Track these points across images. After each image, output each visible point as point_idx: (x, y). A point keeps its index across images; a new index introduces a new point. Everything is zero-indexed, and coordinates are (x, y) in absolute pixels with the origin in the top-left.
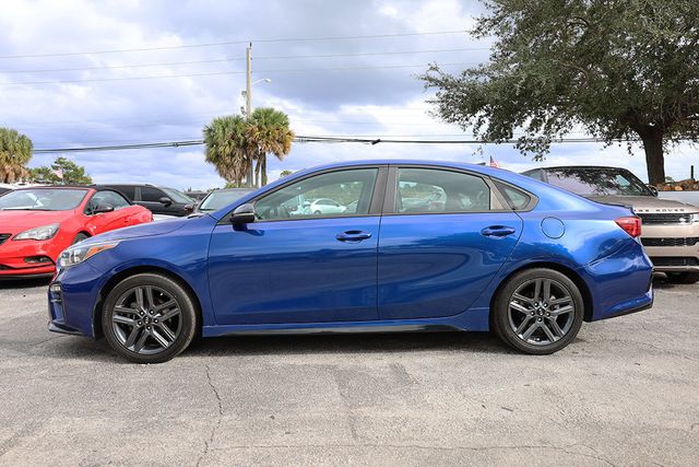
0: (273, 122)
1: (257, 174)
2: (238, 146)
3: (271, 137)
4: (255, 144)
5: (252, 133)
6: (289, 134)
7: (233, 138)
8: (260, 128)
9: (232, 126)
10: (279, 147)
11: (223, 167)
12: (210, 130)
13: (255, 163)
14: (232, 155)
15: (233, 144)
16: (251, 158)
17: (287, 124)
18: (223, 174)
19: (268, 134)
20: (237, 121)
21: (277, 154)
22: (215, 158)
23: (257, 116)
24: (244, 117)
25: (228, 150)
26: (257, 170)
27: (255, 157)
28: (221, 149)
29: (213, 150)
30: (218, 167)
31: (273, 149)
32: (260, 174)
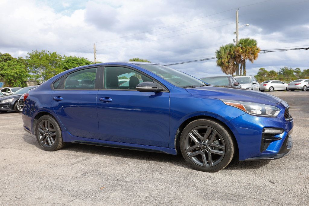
0: (249, 44)
1: (241, 70)
2: (231, 58)
3: (247, 52)
4: (240, 56)
5: (238, 51)
6: (257, 49)
7: (229, 54)
8: (242, 48)
9: (229, 49)
10: (252, 57)
11: (225, 68)
12: (218, 52)
13: (240, 65)
14: (229, 62)
15: (229, 57)
16: (238, 63)
17: (256, 45)
18: (225, 72)
19: (246, 51)
20: (231, 46)
21: (251, 60)
22: (221, 64)
23: (241, 42)
24: (235, 44)
25: (227, 60)
26: (241, 68)
27: (239, 62)
28: (223, 60)
29: (220, 61)
30: (223, 68)
31: (249, 58)
32: (242, 70)
